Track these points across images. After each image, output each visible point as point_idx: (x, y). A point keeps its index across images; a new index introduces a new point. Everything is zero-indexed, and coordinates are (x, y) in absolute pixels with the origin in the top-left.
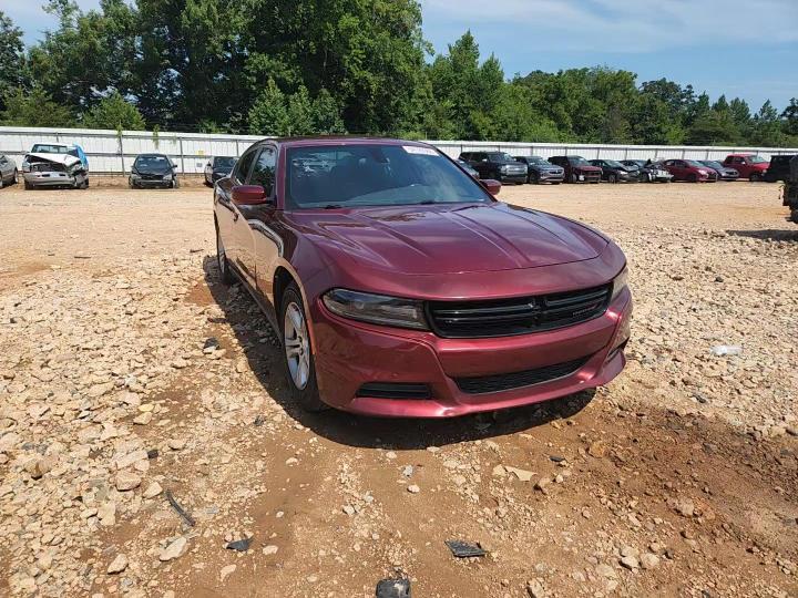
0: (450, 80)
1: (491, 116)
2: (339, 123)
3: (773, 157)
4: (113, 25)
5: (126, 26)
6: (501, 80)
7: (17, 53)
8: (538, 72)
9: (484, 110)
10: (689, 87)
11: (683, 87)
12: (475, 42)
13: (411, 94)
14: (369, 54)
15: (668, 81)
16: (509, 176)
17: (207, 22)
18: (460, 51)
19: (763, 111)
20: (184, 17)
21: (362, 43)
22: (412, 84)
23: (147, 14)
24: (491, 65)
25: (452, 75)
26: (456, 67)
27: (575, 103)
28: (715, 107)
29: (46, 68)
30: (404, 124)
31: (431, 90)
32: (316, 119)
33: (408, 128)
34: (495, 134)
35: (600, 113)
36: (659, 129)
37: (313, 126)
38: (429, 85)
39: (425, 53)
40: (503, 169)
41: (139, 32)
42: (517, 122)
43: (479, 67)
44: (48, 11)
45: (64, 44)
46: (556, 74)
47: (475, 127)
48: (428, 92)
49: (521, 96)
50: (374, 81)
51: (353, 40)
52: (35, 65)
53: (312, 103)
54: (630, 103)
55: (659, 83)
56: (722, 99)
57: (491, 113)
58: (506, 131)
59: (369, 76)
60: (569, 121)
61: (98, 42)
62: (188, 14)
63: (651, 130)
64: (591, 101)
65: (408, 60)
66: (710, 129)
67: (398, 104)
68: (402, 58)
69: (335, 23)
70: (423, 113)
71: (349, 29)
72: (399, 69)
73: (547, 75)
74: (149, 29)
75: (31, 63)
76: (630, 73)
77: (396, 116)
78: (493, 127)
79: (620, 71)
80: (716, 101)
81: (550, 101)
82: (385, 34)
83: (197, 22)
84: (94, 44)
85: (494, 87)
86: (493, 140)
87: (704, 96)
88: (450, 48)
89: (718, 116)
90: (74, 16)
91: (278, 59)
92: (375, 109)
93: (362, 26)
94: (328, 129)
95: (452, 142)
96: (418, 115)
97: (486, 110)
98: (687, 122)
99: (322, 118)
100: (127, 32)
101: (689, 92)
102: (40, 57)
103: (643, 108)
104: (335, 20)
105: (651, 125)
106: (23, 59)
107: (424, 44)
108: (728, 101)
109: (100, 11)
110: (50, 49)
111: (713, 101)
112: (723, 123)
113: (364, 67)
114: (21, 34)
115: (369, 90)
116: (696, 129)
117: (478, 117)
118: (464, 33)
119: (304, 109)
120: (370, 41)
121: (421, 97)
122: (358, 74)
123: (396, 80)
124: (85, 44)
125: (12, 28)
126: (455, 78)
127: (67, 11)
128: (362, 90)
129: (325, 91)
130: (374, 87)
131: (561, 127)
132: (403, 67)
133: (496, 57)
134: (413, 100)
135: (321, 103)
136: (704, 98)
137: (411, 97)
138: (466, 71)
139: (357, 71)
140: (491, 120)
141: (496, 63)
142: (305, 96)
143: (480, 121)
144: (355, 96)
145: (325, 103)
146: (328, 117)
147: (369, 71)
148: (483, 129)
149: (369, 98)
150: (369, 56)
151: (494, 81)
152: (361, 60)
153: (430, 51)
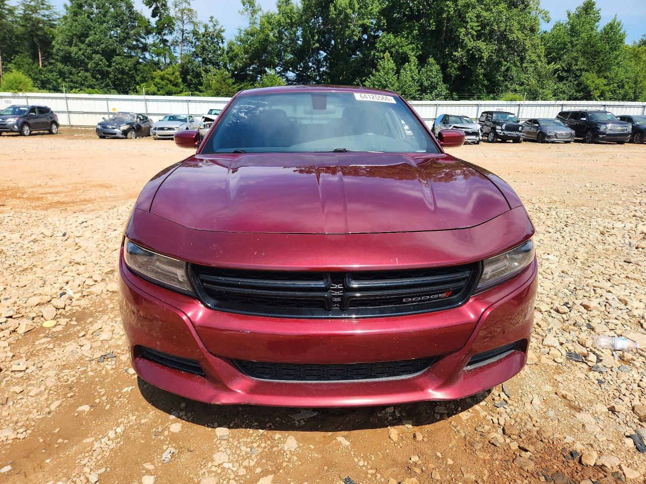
0: (565, 44)
1: (606, 78)
2: (442, 88)
4: (282, 20)
5: (291, 20)
6: (621, 41)
7: (221, 45)
9: (599, 72)
12: (597, 7)
13: (522, 59)
14: (484, 26)
16: (609, 135)
17: (349, 11)
18: (578, 16)
20: (332, 9)
21: (478, 17)
22: (524, 50)
23: (306, 8)
25: (567, 39)
26: (573, 31)
29: (236, 56)
30: (512, 87)
31: (543, 55)
32: (421, 85)
34: (608, 95)
37: (418, 90)
38: (542, 50)
39: (541, 21)
40: (602, 128)
41: (300, 24)
42: (636, 83)
43: (599, 30)
44: (242, 13)
45: (249, 37)
47: (586, 87)
48: (539, 56)
50: (486, 49)
51: (471, 15)
52: (230, 54)
53: (419, 71)
57: (608, 74)
58: (622, 91)
59: (482, 45)
61: (271, 34)
62: (335, 6)
65: (522, 28)
67: (508, 69)
71: (467, 5)
72: (511, 37)
74: (307, 21)
75: (228, 52)
77: (505, 81)
78: (607, 88)
82: (502, 6)
83: (340, 12)
84: (268, 35)
85: (613, 49)
86: (605, 99)
88: (569, 15)
90: (258, 16)
91: (403, 36)
92: (484, 75)
94: (431, 93)
95: (553, 102)
97: (602, 71)
99: (426, 84)
100: (292, 25)
102: (234, 47)
106: (223, 50)
107: (541, 12)
109: (276, 10)
110: (241, 41)
113: (479, 36)
114: (223, 31)
115: (482, 58)
117: (591, 79)
119: (412, 77)
120: (487, 14)
121: (533, 62)
122: (470, 44)
123: (508, 47)
124: (261, 36)
125: (218, 27)
126: (571, 42)
127: (254, 12)
128: (474, 58)
129: (431, 60)
130: (486, 55)
132: (517, 35)
133: (618, 20)
134: (524, 65)
135: (427, 71)
137: (522, 63)
138: (583, 35)
139: (471, 41)
140: (605, 82)
141: (619, 25)
142: (414, 65)
143: (593, 82)
144: (467, 64)
145: (431, 71)
146: (432, 82)
147: (482, 41)
148: (596, 90)
149: (481, 65)
150: (484, 28)
151: (613, 43)
152: (476, 31)
153: (546, 19)
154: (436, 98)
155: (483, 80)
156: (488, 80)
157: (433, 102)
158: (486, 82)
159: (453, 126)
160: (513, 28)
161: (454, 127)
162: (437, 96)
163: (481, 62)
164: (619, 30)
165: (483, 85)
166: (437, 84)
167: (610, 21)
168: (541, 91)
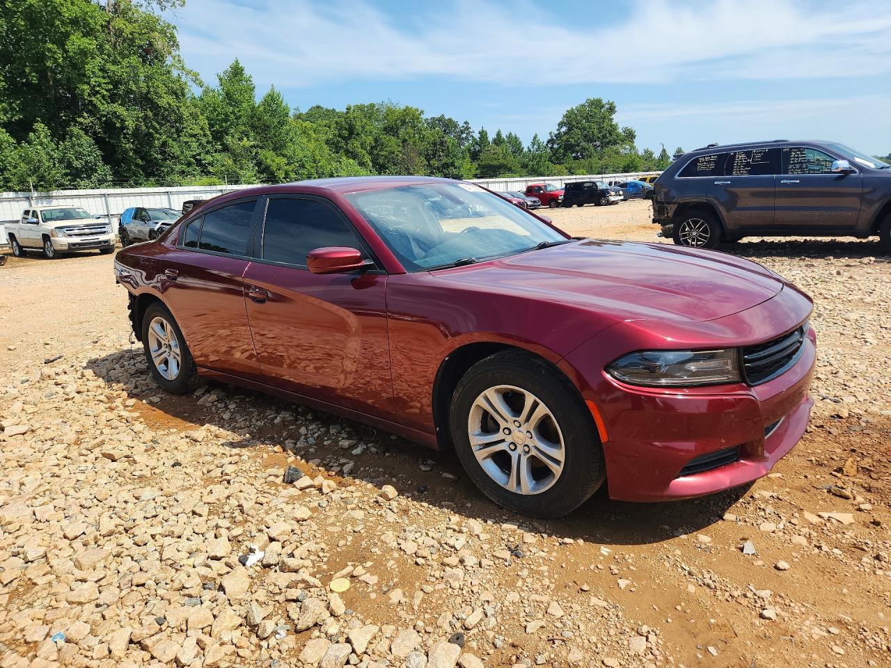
0: (227, 115)
1: (284, 156)
2: (104, 170)
3: (566, 184)
6: (287, 115)
8: (318, 107)
9: (275, 149)
10: (466, 123)
11: (461, 124)
12: (247, 73)
13: (179, 132)
14: (116, 84)
15: (446, 118)
19: (533, 144)
21: (103, 70)
22: (180, 119)
24: (272, 100)
25: (228, 109)
26: (231, 101)
27: (370, 140)
28: (495, 141)
30: (178, 168)
31: (207, 127)
32: (69, 166)
33: (183, 172)
34: (293, 175)
35: (396, 149)
36: (452, 164)
37: (66, 175)
38: (203, 121)
39: (191, 83)
42: (315, 161)
43: (259, 101)
46: (345, 111)
48: (203, 129)
49: (311, 132)
50: (130, 117)
51: (91, 67)
53: (57, 144)
54: (422, 139)
55: (440, 120)
56: (499, 134)
57: (285, 152)
59: (121, 110)
60: (367, 159)
63: (446, 166)
64: (385, 138)
65: (170, 91)
66: (495, 163)
67: (164, 144)
68: (162, 90)
69: (61, 44)
70: (199, 155)
71: (83, 53)
72: (161, 102)
73: (327, 110)
76: (417, 110)
77: (166, 159)
78: (289, 168)
79: (407, 108)
80: (495, 136)
81: (344, 138)
82: (134, 60)
85: (282, 123)
87: (483, 131)
88: (220, 79)
89: (499, 150)
92: (135, 152)
93: (101, 48)
94: (89, 177)
96: (194, 157)
97: (278, 148)
98: (474, 156)
99: (77, 164)
101: (467, 128)
103: (435, 144)
104: (61, 41)
105: (445, 160)
107: (188, 73)
108: (504, 136)
111: (491, 136)
112: (505, 157)
113: (113, 98)
115: (124, 127)
116: (483, 163)
117: (270, 158)
118: (231, 62)
119: (48, 154)
120: (113, 68)
122: (104, 107)
126: (233, 113)
128: (114, 127)
129: (75, 130)
130: (130, 123)
131: (362, 164)
132: (166, 100)
133: (276, 91)
134: (183, 139)
135: (73, 145)
136: (483, 134)
138: (244, 105)
139: (103, 104)
140: (285, 160)
141: (279, 96)
142: (46, 137)
143: (273, 161)
144: (103, 135)
145: (81, 145)
146: (86, 162)
147: (120, 105)
148: (279, 170)
149: (125, 138)
150: (116, 87)
151: (280, 117)
152: (106, 90)
153: (197, 82)
154: (100, 185)
155: (135, 159)
156: (142, 158)
157: (96, 191)
158: (140, 162)
159: (160, 223)
160: (159, 90)
161: (163, 224)
162: (101, 183)
163: (124, 134)
164: (282, 103)
165: (137, 165)
166: (96, 165)
167: (268, 91)
168: (241, 172)
